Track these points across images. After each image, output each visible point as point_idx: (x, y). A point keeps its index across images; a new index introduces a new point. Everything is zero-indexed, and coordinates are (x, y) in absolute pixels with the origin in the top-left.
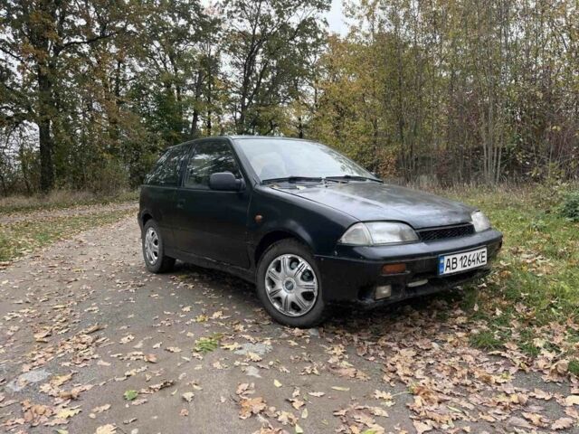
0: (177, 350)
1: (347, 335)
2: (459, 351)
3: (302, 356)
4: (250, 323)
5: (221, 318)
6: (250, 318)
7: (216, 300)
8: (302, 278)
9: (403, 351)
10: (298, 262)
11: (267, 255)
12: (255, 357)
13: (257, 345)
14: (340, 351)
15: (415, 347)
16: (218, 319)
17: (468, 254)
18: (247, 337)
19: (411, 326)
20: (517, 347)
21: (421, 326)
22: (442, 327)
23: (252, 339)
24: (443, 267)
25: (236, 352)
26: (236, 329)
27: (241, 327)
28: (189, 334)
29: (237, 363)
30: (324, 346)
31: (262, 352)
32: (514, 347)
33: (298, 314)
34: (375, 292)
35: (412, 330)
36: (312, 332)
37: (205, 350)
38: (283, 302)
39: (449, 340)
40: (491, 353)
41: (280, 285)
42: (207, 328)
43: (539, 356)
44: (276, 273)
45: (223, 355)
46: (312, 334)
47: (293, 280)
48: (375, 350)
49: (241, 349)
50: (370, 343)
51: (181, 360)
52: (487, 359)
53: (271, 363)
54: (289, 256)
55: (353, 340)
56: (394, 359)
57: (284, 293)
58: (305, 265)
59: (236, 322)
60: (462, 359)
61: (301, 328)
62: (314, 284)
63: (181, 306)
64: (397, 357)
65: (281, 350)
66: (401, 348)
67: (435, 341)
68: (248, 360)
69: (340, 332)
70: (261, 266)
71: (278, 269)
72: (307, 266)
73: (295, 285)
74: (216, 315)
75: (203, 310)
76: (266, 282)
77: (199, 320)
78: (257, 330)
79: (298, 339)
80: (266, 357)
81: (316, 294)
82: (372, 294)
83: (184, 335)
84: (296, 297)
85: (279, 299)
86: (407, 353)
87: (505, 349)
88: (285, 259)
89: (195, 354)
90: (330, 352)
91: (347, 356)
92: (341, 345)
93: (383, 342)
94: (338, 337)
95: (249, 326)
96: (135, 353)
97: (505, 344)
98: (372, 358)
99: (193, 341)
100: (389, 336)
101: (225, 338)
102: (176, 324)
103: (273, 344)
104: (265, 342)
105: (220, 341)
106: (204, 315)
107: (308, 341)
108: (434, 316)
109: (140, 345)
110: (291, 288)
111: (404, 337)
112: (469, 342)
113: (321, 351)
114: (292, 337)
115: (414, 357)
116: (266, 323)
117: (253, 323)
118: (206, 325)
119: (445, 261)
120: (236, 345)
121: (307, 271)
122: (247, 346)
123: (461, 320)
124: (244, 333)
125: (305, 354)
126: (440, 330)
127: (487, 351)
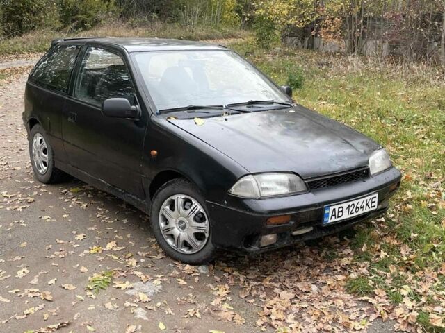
0: (72, 287)
1: (235, 273)
2: (333, 295)
3: (188, 297)
4: (142, 257)
5: (115, 249)
6: (144, 251)
7: (110, 225)
8: (195, 219)
9: (283, 294)
10: (192, 204)
11: (161, 193)
12: (145, 298)
13: (147, 284)
14: (225, 292)
15: (296, 289)
16: (111, 251)
17: (355, 202)
18: (139, 273)
19: (299, 265)
20: (385, 294)
21: (308, 265)
22: (328, 267)
23: (143, 277)
24: (328, 217)
25: (126, 292)
26: (129, 264)
27: (133, 262)
28: (83, 269)
29: (127, 304)
30: (211, 285)
31: (151, 292)
32: (383, 294)
33: (189, 252)
34: (260, 240)
35: (298, 269)
36: (202, 269)
37: (98, 288)
38: (176, 240)
39: (329, 283)
40: (360, 299)
41: (173, 223)
42: (101, 262)
43: (400, 304)
44: (170, 211)
45: (115, 294)
46: (202, 271)
47: (185, 220)
48: (257, 291)
49: (131, 288)
50: (255, 283)
51: (75, 298)
52: (356, 305)
53: (159, 304)
54: (183, 196)
55: (239, 280)
56: (272, 302)
57: (177, 231)
58: (198, 207)
59: (130, 255)
60: (334, 303)
61: (191, 264)
62: (205, 226)
63: (75, 232)
64: (276, 299)
65: (170, 290)
66: (282, 289)
67: (315, 284)
68: (138, 300)
69: (229, 270)
70: (156, 202)
71: (172, 208)
72: (200, 209)
73: (188, 226)
74: (110, 245)
75: (97, 238)
76: (160, 218)
77: (92, 252)
78: (150, 265)
79: (188, 277)
80: (155, 297)
81: (207, 235)
82: (257, 242)
83: (78, 270)
84: (189, 237)
85: (172, 236)
86: (287, 295)
87: (374, 295)
88: (179, 199)
89: (89, 293)
90: (214, 293)
91: (229, 298)
92: (226, 285)
93: (267, 283)
94: (226, 275)
95: (142, 260)
96: (31, 290)
97: (376, 291)
98: (253, 301)
99: (87, 277)
100: (275, 275)
101: (117, 276)
102: (69, 255)
103: (163, 283)
104: (155, 282)
105: (112, 278)
106: (98, 245)
107: (197, 279)
108: (323, 254)
109: (35, 281)
110: (184, 228)
111: (289, 277)
112: (345, 286)
113: (207, 290)
114: (182, 275)
115: (291, 300)
116: (159, 256)
117: (146, 257)
118: (100, 258)
119: (330, 211)
120: (127, 284)
121: (200, 212)
122: (137, 285)
123: (345, 261)
124: (136, 270)
125: (191, 295)
126: (325, 271)
127: (358, 296)
